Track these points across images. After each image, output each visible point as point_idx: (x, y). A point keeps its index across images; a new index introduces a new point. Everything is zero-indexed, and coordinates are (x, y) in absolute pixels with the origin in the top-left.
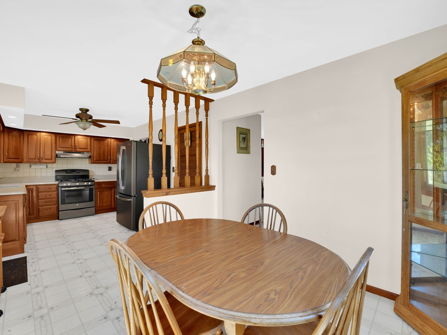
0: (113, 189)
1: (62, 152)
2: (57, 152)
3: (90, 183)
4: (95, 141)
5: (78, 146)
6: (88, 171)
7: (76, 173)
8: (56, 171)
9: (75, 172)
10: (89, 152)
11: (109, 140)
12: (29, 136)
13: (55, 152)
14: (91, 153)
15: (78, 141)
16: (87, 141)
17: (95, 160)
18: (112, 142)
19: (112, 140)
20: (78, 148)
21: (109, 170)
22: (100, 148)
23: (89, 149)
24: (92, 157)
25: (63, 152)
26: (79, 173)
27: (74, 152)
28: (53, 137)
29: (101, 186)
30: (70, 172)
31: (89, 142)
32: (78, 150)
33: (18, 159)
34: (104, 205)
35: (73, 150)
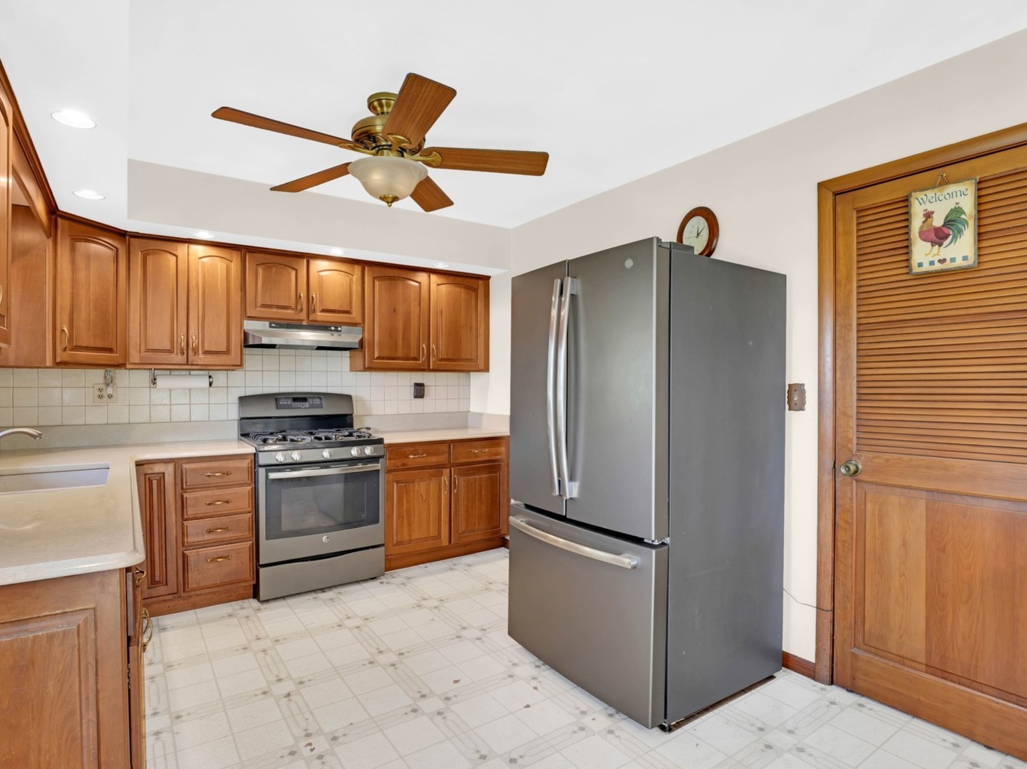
0: (446, 471)
1: (264, 325)
2: (249, 325)
3: (368, 451)
4: (377, 283)
5: (321, 301)
6: (348, 398)
7: (312, 407)
8: (243, 400)
9: (307, 404)
10: (355, 325)
11: (422, 277)
12: (150, 259)
13: (242, 325)
14: (363, 331)
15: (321, 280)
16: (351, 281)
17: (376, 355)
18: (433, 286)
19: (434, 278)
20: (318, 308)
21: (416, 397)
22: (394, 310)
23: (356, 315)
24: (366, 344)
25: (267, 323)
26: (320, 406)
27: (305, 323)
28: (235, 266)
29: (405, 461)
30: (290, 402)
31: (356, 288)
32: (321, 316)
33: (111, 350)
34: (413, 538)
35: (303, 315)
